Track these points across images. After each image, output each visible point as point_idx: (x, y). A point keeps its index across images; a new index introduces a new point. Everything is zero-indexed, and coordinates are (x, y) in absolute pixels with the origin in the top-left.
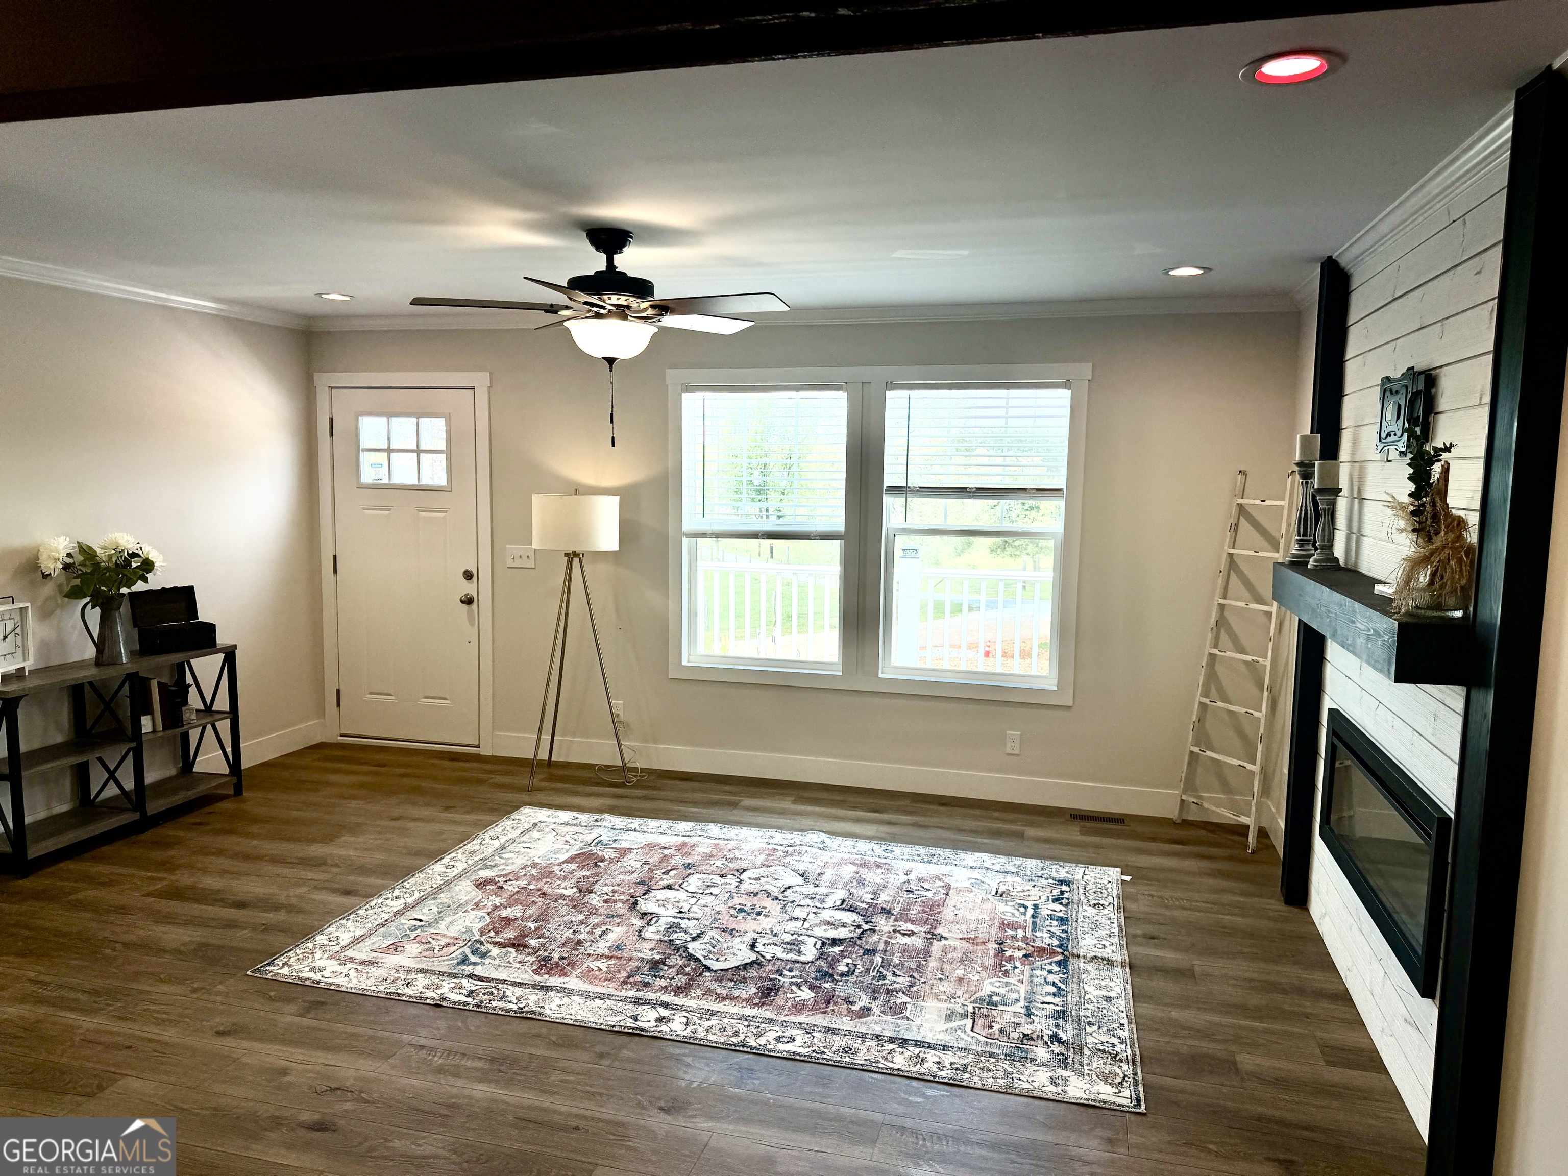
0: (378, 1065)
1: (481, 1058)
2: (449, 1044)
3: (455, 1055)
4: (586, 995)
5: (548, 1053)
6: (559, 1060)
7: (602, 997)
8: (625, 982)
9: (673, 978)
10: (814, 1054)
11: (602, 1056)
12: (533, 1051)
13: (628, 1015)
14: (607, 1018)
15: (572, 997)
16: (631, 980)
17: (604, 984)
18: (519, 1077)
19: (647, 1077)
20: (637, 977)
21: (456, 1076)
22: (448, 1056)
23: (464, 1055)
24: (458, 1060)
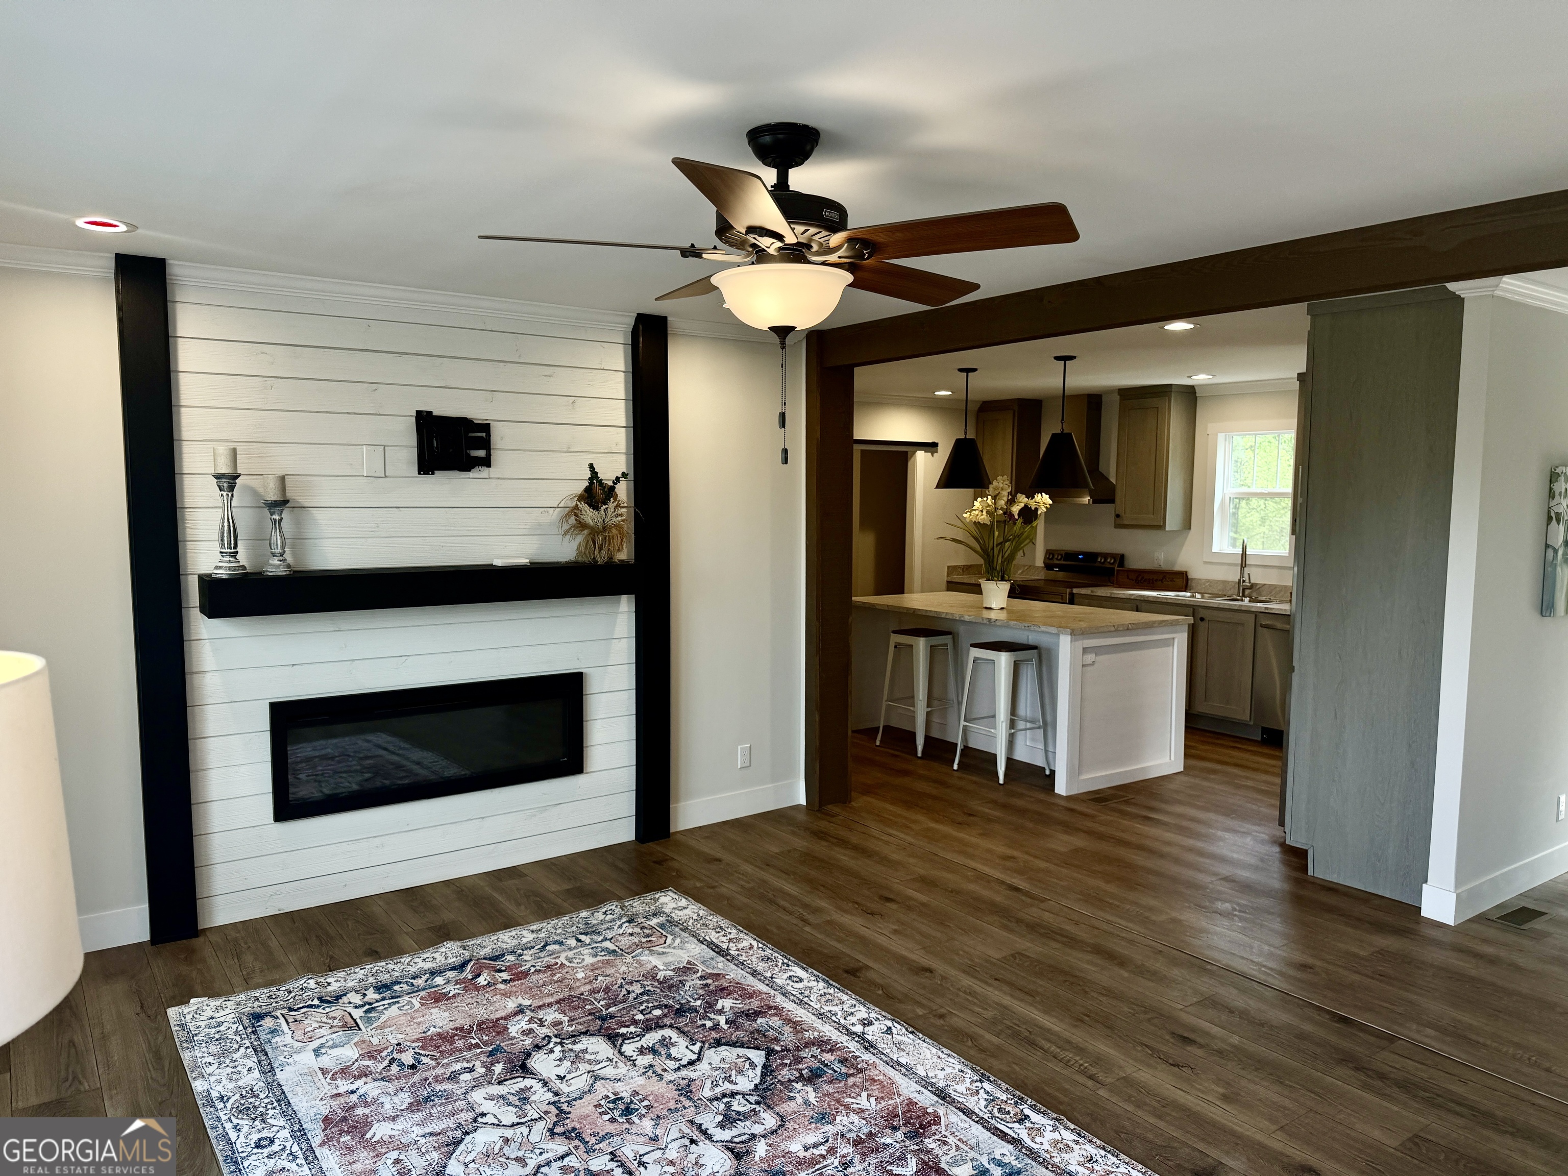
0: (1134, 1074)
1: (1042, 1049)
2: (1064, 1072)
3: (1062, 1058)
4: (908, 1071)
5: (981, 1032)
6: (977, 1024)
7: (896, 1065)
8: (861, 1071)
9: (812, 1056)
10: (790, 963)
11: (942, 1016)
12: (995, 1040)
13: (890, 1037)
14: (911, 1042)
15: (923, 1074)
16: (851, 1071)
17: (881, 1077)
18: (1017, 1023)
19: (922, 992)
20: (843, 1071)
21: (1068, 1042)
22: (1069, 1061)
23: (1055, 1057)
24: (1062, 1054)
